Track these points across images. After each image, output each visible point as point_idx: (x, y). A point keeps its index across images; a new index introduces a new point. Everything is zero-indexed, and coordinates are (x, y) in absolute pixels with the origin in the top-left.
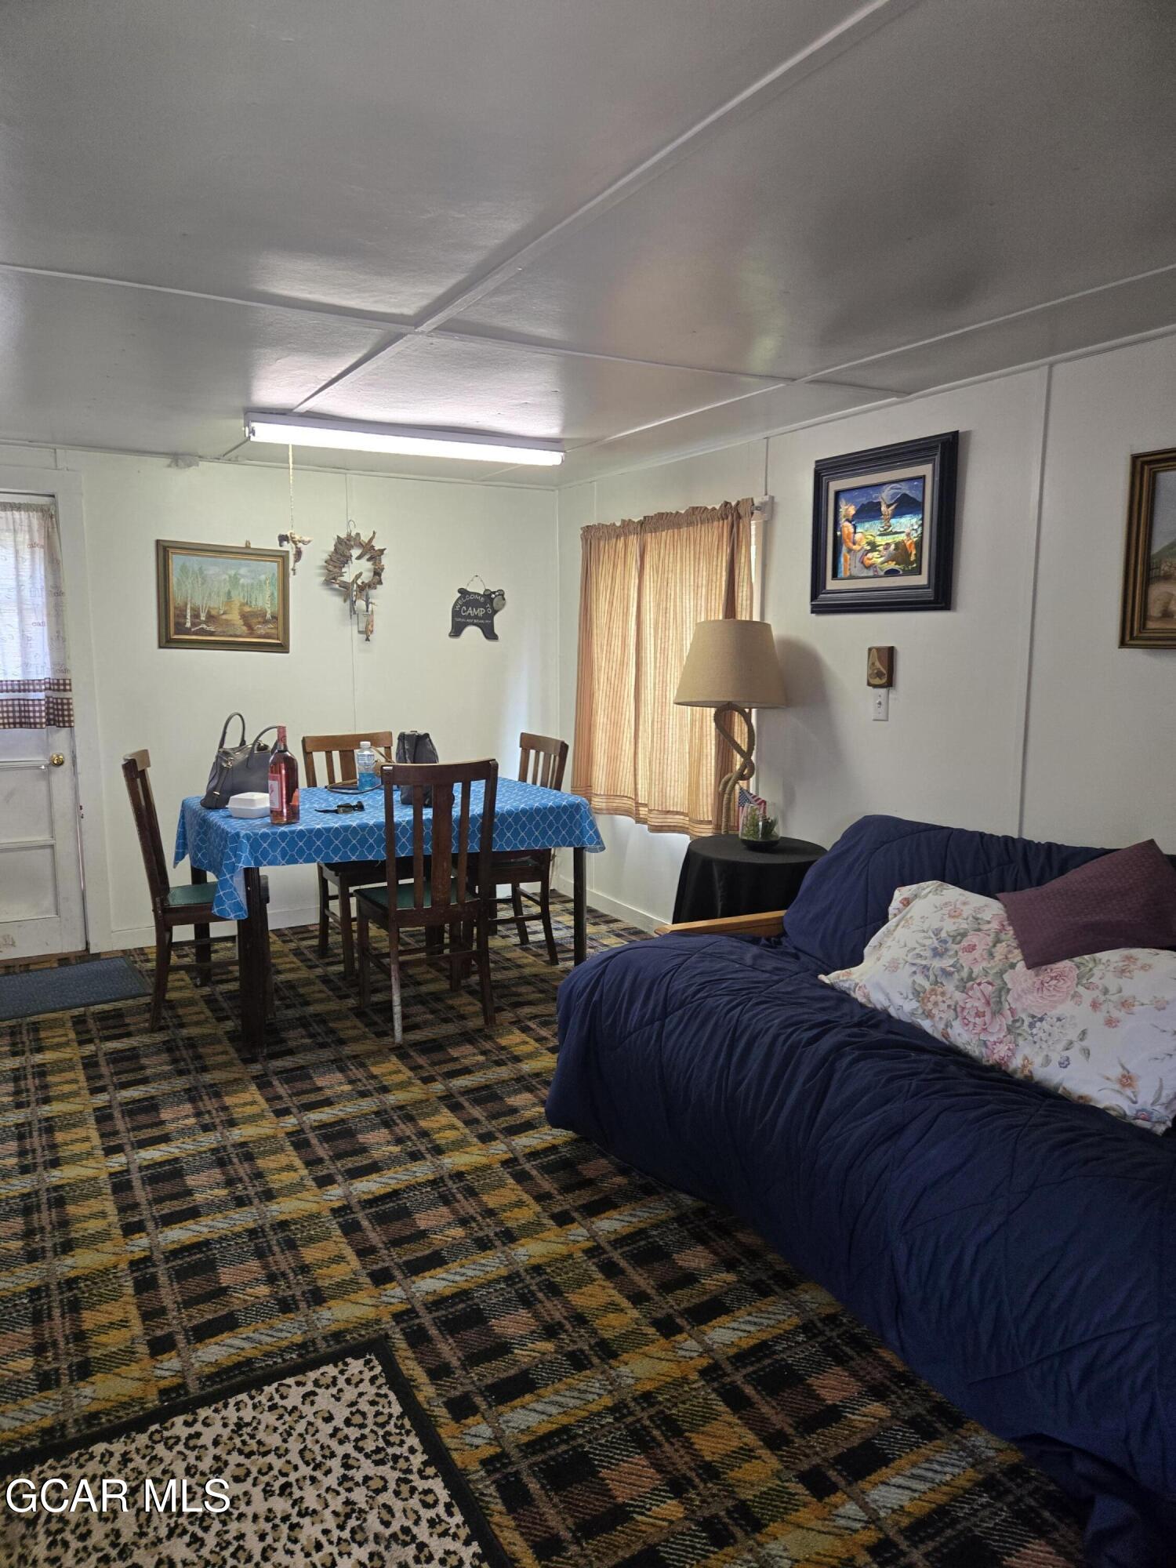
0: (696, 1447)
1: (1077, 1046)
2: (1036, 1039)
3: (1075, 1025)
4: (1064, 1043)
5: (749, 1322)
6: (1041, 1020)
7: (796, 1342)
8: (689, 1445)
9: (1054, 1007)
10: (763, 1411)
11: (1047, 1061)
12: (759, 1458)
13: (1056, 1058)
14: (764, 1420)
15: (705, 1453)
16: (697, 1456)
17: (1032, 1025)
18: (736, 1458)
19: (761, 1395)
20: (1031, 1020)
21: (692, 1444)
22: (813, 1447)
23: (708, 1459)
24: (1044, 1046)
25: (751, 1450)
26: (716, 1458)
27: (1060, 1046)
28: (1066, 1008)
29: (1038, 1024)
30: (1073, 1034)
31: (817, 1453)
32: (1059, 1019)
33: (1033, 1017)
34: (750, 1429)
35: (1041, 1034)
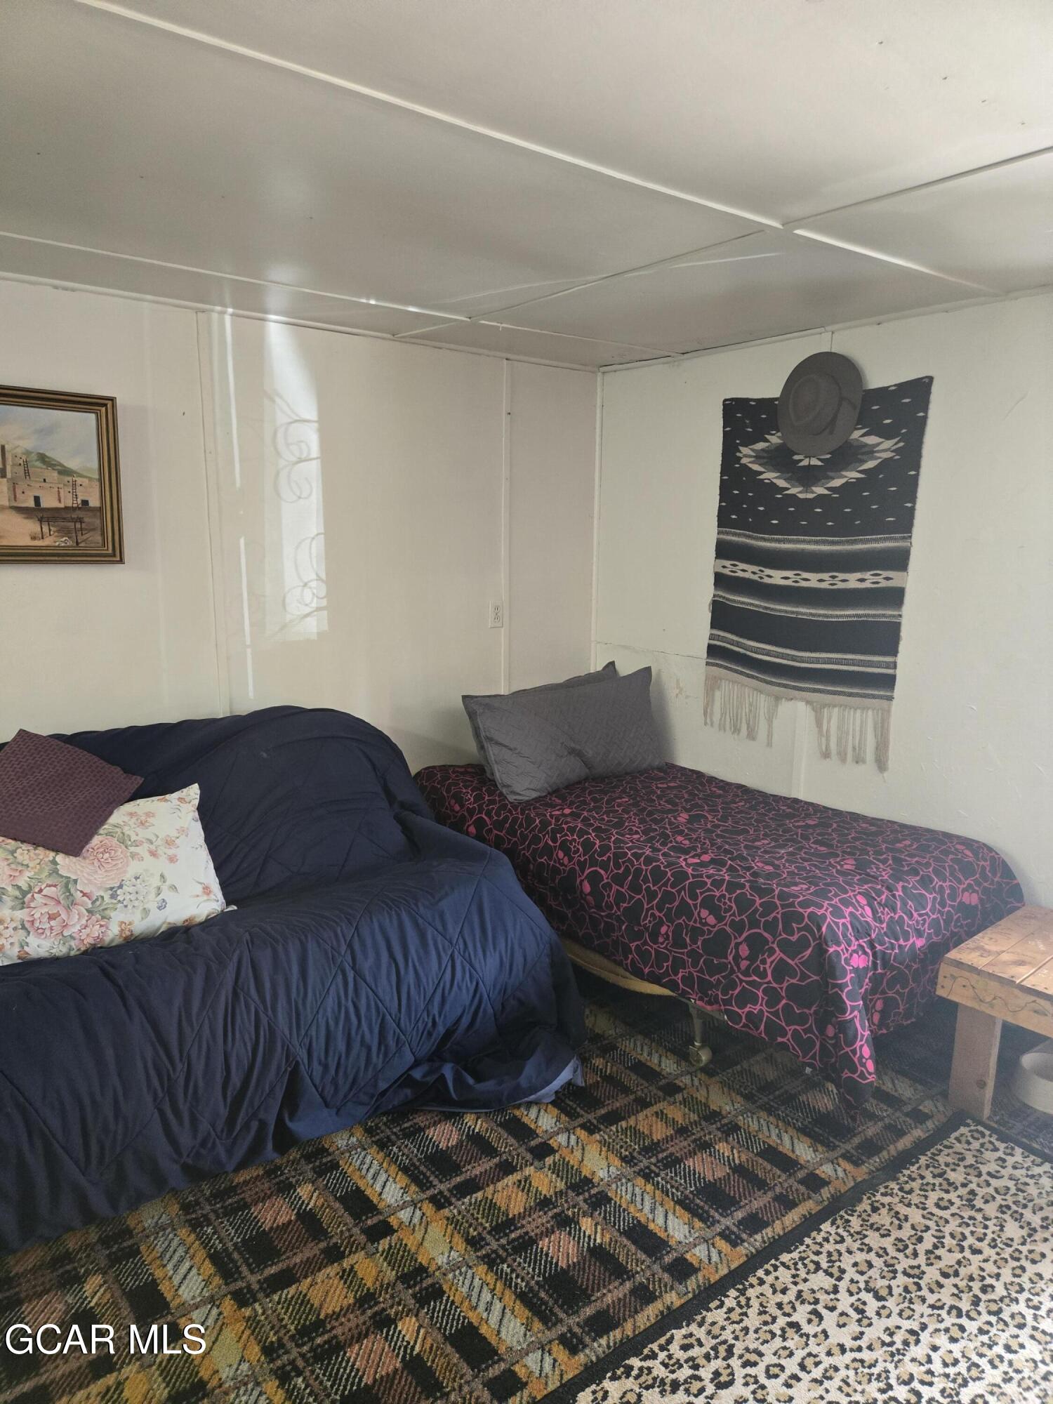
0: (337, 1310)
1: (165, 887)
2: (125, 903)
3: (152, 874)
4: (154, 892)
5: (176, 1268)
6: (121, 887)
7: (214, 1233)
8: (336, 1316)
9: (125, 872)
10: (298, 1261)
11: (146, 912)
12: (352, 1267)
13: (152, 905)
14: (308, 1262)
15: (345, 1303)
16: (348, 1309)
17: (113, 896)
18: (351, 1282)
19: (278, 1262)
20: (110, 892)
21: (334, 1312)
22: (342, 1231)
23: (351, 1301)
24: (136, 904)
25: (344, 1271)
26: (351, 1295)
27: (152, 896)
28: (134, 868)
29: (119, 892)
30: (156, 882)
31: (349, 1230)
32: (137, 878)
33: (111, 889)
34: (320, 1270)
35: (128, 897)
